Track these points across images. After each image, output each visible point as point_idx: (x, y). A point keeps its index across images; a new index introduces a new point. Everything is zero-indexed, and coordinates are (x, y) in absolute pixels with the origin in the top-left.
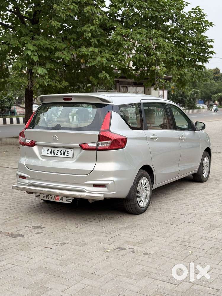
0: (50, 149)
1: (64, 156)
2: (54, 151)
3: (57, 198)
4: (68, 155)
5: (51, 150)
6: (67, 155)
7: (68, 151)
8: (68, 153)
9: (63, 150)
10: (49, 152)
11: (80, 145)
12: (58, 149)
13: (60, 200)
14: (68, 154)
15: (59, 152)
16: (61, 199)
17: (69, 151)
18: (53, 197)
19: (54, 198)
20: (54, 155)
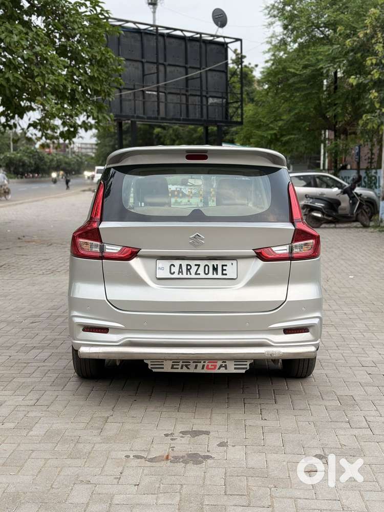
0: (177, 263)
1: (215, 276)
2: (189, 267)
3: (212, 365)
4: (226, 274)
5: (181, 265)
6: (223, 274)
7: (223, 266)
8: (225, 270)
9: (211, 263)
10: (175, 269)
11: (258, 251)
12: (198, 262)
13: (219, 369)
14: (224, 272)
15: (202, 268)
16: (221, 366)
17: (226, 265)
18: (200, 365)
19: (204, 366)
20: (189, 276)
